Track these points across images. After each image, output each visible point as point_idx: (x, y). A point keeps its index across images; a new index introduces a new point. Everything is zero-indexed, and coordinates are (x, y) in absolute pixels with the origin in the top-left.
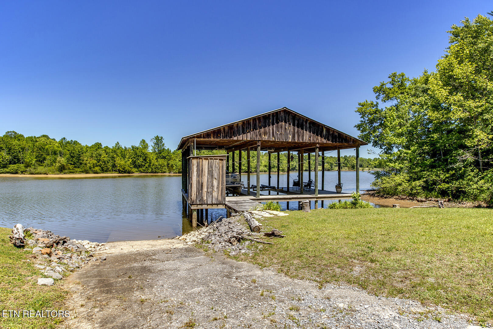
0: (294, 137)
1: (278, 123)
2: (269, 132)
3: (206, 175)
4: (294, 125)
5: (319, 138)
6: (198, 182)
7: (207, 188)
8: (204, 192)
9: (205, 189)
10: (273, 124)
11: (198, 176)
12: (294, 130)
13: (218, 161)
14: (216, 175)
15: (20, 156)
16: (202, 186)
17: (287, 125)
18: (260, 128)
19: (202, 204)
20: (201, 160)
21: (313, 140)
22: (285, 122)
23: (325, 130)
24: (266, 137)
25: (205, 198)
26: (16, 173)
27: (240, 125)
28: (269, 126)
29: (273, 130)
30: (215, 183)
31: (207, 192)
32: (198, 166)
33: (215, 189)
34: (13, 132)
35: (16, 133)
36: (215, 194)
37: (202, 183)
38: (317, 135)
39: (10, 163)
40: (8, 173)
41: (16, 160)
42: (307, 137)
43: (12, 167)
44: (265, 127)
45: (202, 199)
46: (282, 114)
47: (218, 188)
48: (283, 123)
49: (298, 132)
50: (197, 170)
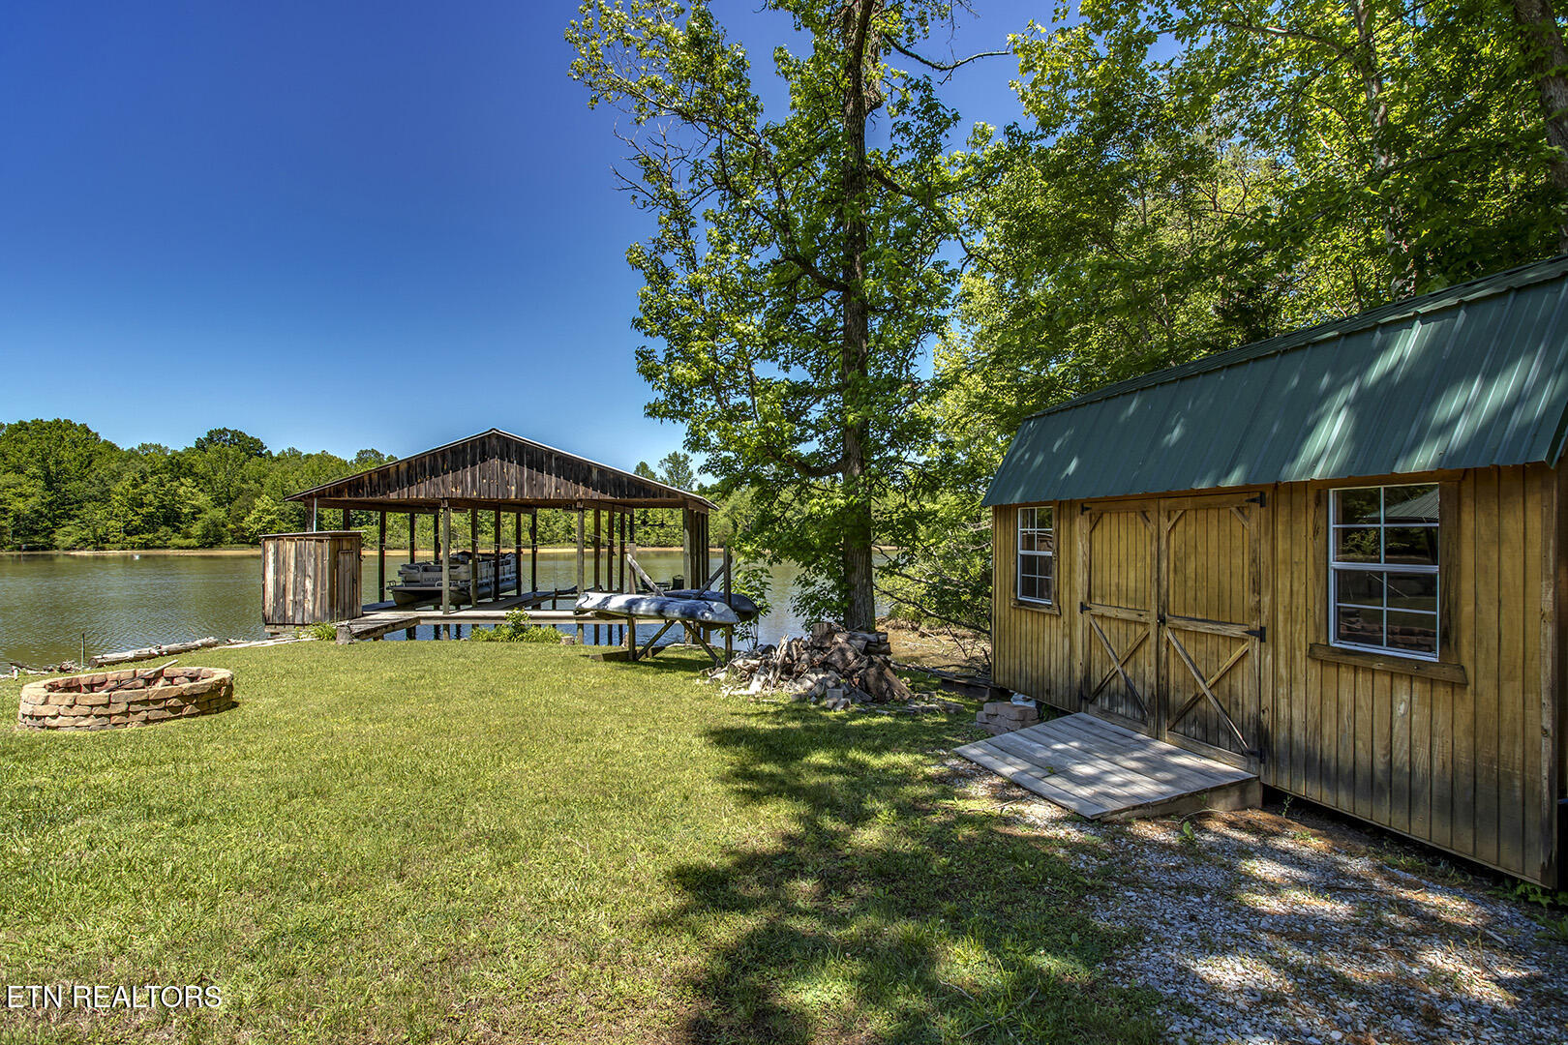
0: (520, 488)
1: (483, 460)
2: (466, 481)
3: (292, 569)
4: (520, 464)
5: (582, 489)
6: (277, 582)
7: (295, 595)
8: (288, 601)
9: (290, 597)
10: (474, 464)
11: (277, 572)
12: (522, 474)
13: (313, 543)
14: (310, 571)
16: (284, 590)
17: (506, 463)
18: (446, 472)
19: (284, 624)
20: (281, 542)
21: (566, 493)
22: (502, 459)
23: (595, 472)
24: (459, 491)
25: (290, 613)
27: (403, 467)
28: (465, 467)
29: (473, 475)
30: (309, 585)
31: (295, 603)
32: (277, 553)
33: (309, 597)
36: (309, 606)
37: (284, 586)
38: (577, 483)
42: (551, 485)
44: (455, 470)
45: (283, 615)
46: (494, 441)
47: (314, 594)
48: (497, 462)
49: (530, 478)
50: (276, 560)
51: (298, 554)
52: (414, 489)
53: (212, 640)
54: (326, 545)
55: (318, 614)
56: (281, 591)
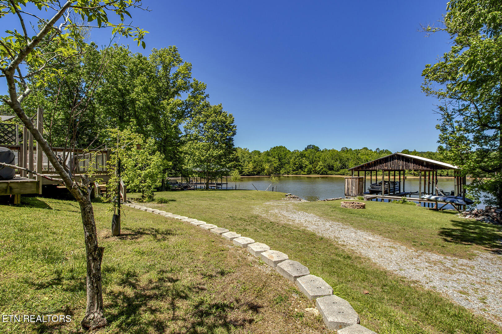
1: (393, 160)
2: (388, 165)
3: (351, 184)
4: (403, 161)
5: (421, 167)
6: (347, 187)
9: (350, 190)
10: (390, 161)
11: (347, 185)
12: (403, 163)
13: (355, 179)
14: (354, 185)
15: (347, 163)
17: (399, 161)
18: (383, 163)
19: (349, 196)
20: (348, 179)
22: (398, 160)
23: (425, 163)
24: (387, 168)
26: (344, 175)
27: (373, 163)
28: (388, 162)
29: (390, 164)
30: (354, 188)
32: (347, 181)
34: (346, 148)
35: (347, 148)
36: (354, 192)
38: (419, 165)
39: (341, 169)
40: (339, 174)
41: (344, 166)
42: (412, 166)
43: (342, 171)
44: (386, 163)
45: (349, 194)
46: (396, 156)
47: (355, 190)
48: (396, 161)
49: (406, 164)
50: (347, 183)
51: (352, 182)
52: (376, 167)
53: (341, 198)
54: (358, 180)
55: (356, 194)
56: (348, 189)
